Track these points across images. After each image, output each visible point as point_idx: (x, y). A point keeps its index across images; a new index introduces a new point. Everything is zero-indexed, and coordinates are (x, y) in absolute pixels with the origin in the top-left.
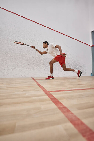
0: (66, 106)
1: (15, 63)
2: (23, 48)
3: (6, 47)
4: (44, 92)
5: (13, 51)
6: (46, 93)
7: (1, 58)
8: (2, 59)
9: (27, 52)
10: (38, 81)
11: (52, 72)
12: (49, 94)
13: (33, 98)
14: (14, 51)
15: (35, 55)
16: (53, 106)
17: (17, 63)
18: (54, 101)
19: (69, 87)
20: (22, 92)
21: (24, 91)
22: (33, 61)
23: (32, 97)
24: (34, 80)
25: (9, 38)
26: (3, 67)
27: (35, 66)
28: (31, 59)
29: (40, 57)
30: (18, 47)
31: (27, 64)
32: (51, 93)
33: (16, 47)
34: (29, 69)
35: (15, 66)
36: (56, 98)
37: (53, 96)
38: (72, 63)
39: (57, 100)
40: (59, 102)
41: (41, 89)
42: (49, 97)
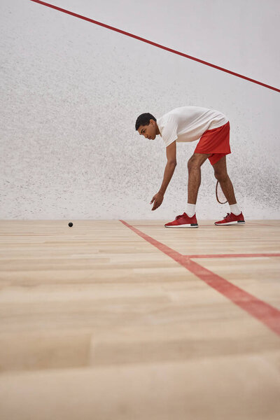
0: (260, 297)
1: (69, 173)
2: (92, 125)
3: (41, 123)
4: (170, 256)
5: (62, 134)
6: (177, 260)
7: (26, 158)
8: (28, 160)
9: (104, 136)
10: (143, 230)
12: (188, 261)
13: (136, 271)
15: (130, 148)
16: (213, 295)
17: (75, 172)
18: (210, 281)
19: (255, 247)
20: (97, 253)
21: (101, 251)
22: (124, 169)
23: (131, 267)
24: (129, 226)
25: (48, 94)
26: (32, 186)
27: (129, 184)
28: (118, 161)
29: (147, 153)
30: (75, 123)
31: (104, 176)
32: (193, 260)
33: (71, 123)
34: (109, 191)
35: (66, 183)
36: (216, 273)
37: (203, 269)
38: (258, 174)
39: (221, 279)
40: (232, 286)
41: (156, 248)
42: (189, 269)
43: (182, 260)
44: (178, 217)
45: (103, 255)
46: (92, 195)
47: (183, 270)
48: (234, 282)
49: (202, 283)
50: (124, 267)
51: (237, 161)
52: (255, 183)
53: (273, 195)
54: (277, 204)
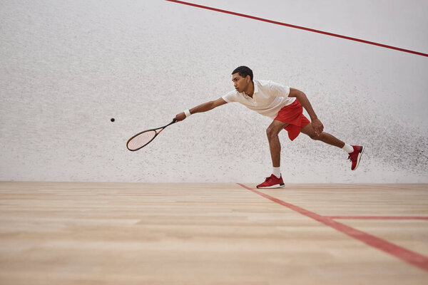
1: (188, 138)
3: (165, 95)
4: (309, 216)
5: (183, 104)
14: (185, 104)
17: (193, 138)
20: (231, 212)
21: (234, 210)
22: (240, 133)
23: (273, 225)
24: (249, 189)
27: (245, 148)
28: (234, 125)
30: (194, 93)
31: (220, 140)
33: (190, 94)
34: (226, 155)
35: (185, 148)
36: (371, 234)
38: (384, 134)
41: (289, 209)
42: (337, 229)
43: (325, 221)
45: (237, 214)
46: (209, 159)
51: (358, 120)
52: (382, 143)
53: (405, 155)
54: (411, 166)
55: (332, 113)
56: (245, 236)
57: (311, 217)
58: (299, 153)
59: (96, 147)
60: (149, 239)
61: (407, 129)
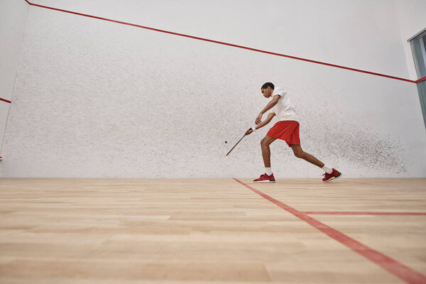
4: (289, 212)
6: (297, 216)
11: (268, 164)
12: (306, 217)
13: (270, 223)
18: (330, 234)
20: (233, 208)
21: (235, 207)
23: (265, 220)
24: (243, 184)
32: (309, 215)
35: (192, 150)
36: (332, 227)
37: (321, 224)
39: (337, 232)
40: (349, 239)
41: (275, 205)
42: (310, 223)
43: (301, 216)
44: (262, 176)
45: (238, 210)
47: (304, 224)
48: (350, 235)
49: (324, 235)
50: (258, 220)
53: (367, 155)
55: (308, 123)
56: (245, 230)
57: (291, 212)
58: (282, 154)
59: (123, 150)
60: (182, 233)
61: (368, 134)
